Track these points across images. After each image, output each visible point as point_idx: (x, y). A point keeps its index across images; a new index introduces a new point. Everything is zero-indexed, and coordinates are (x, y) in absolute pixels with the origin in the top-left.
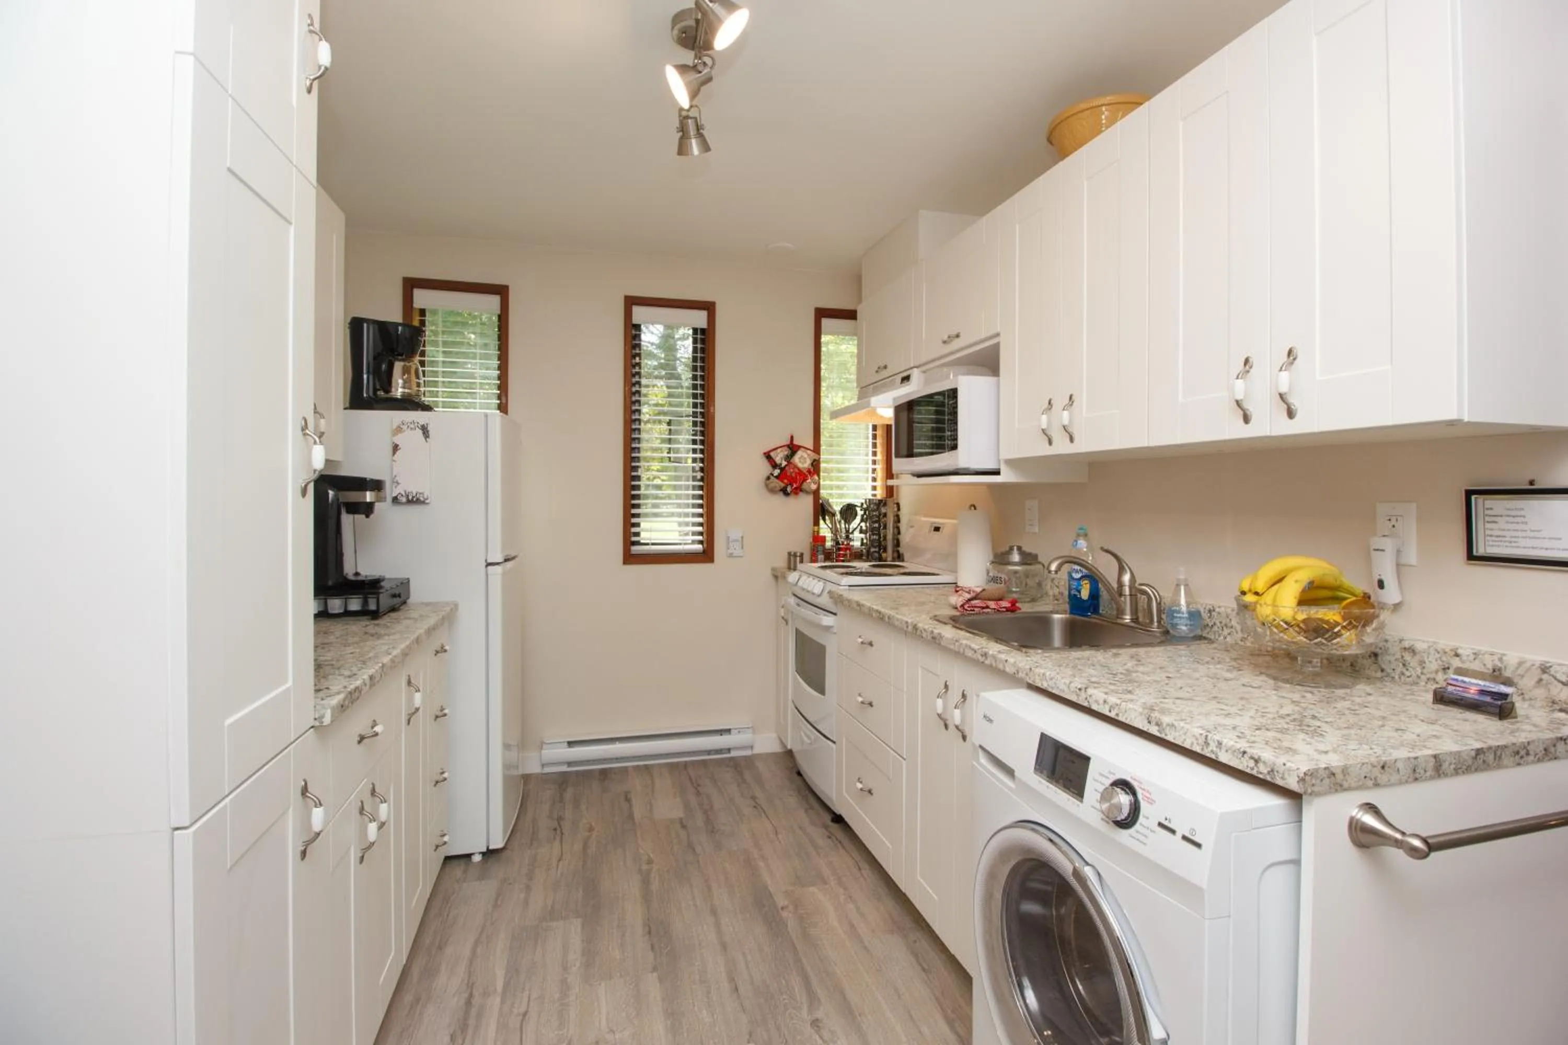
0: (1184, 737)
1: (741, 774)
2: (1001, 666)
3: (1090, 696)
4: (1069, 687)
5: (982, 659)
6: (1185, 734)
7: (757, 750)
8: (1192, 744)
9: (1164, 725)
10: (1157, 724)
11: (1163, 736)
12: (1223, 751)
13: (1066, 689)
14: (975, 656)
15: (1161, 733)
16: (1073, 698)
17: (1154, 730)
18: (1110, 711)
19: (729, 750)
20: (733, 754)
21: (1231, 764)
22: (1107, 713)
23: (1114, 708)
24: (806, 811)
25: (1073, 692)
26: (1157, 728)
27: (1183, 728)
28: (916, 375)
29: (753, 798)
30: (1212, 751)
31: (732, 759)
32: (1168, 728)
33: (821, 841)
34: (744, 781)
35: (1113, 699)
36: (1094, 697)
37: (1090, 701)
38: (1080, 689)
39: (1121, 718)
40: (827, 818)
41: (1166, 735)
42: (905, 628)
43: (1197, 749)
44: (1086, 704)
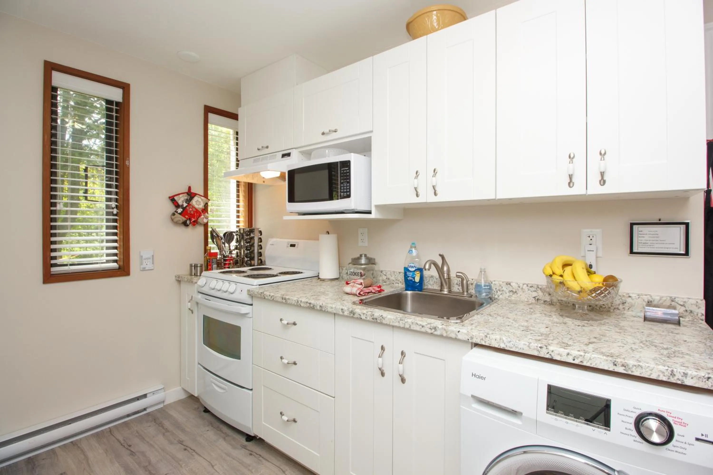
0: (650, 372)
1: (161, 425)
2: (453, 336)
3: (552, 351)
4: (529, 346)
5: (429, 331)
6: (651, 370)
7: (166, 403)
8: (659, 376)
9: (631, 366)
10: (623, 365)
11: (630, 373)
12: (688, 378)
13: (527, 348)
14: (423, 330)
15: (627, 371)
16: (536, 353)
17: (621, 370)
18: (574, 360)
19: (145, 409)
20: (148, 411)
21: (697, 385)
22: (572, 362)
23: (577, 358)
24: (224, 439)
25: (534, 349)
26: (624, 368)
27: (649, 367)
28: (295, 154)
29: (181, 442)
30: (678, 379)
31: (148, 414)
32: (634, 367)
33: (248, 460)
34: (167, 430)
35: (575, 353)
36: (555, 352)
37: (552, 354)
38: (541, 347)
39: (585, 364)
40: (243, 440)
41: (632, 372)
42: (341, 313)
43: (665, 379)
44: (547, 356)
